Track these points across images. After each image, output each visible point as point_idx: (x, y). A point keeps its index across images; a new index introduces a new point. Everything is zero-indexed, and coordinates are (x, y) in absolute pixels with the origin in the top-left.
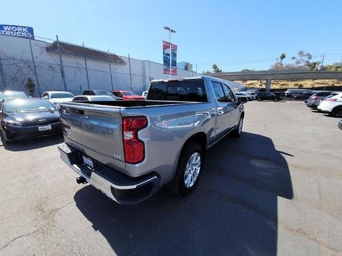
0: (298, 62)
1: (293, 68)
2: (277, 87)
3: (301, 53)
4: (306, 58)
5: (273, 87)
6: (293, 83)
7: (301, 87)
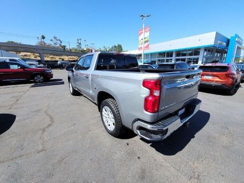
0: (55, 44)
1: (54, 47)
2: (49, 59)
3: (55, 38)
4: (59, 42)
5: (46, 59)
6: (58, 57)
7: (63, 60)
